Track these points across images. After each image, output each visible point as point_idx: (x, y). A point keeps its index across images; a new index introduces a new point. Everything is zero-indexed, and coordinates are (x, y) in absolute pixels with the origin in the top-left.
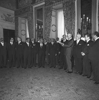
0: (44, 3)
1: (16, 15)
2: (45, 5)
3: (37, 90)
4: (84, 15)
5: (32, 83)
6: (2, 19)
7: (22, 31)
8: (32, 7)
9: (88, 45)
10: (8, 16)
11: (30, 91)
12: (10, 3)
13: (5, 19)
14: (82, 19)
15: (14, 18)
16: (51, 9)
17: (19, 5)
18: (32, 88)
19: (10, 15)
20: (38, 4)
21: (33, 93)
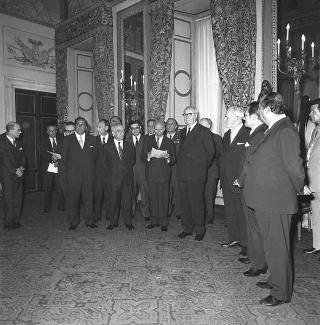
4: (288, 27)
6: (11, 55)
10: (31, 46)
13: (21, 55)
15: (53, 53)
19: (40, 43)
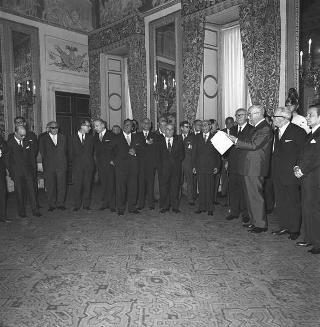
0: (178, 6)
1: (91, 47)
2: (183, 12)
3: (153, 280)
4: (310, 42)
5: (138, 258)
7: (109, 96)
8: (141, 21)
9: (313, 141)
10: (68, 52)
11: (132, 280)
12: (75, 12)
13: (60, 61)
14: (302, 54)
15: (87, 58)
16: (201, 24)
17: (101, 14)
18: (138, 271)
19: (75, 50)
20: (161, 9)
21: (142, 286)
